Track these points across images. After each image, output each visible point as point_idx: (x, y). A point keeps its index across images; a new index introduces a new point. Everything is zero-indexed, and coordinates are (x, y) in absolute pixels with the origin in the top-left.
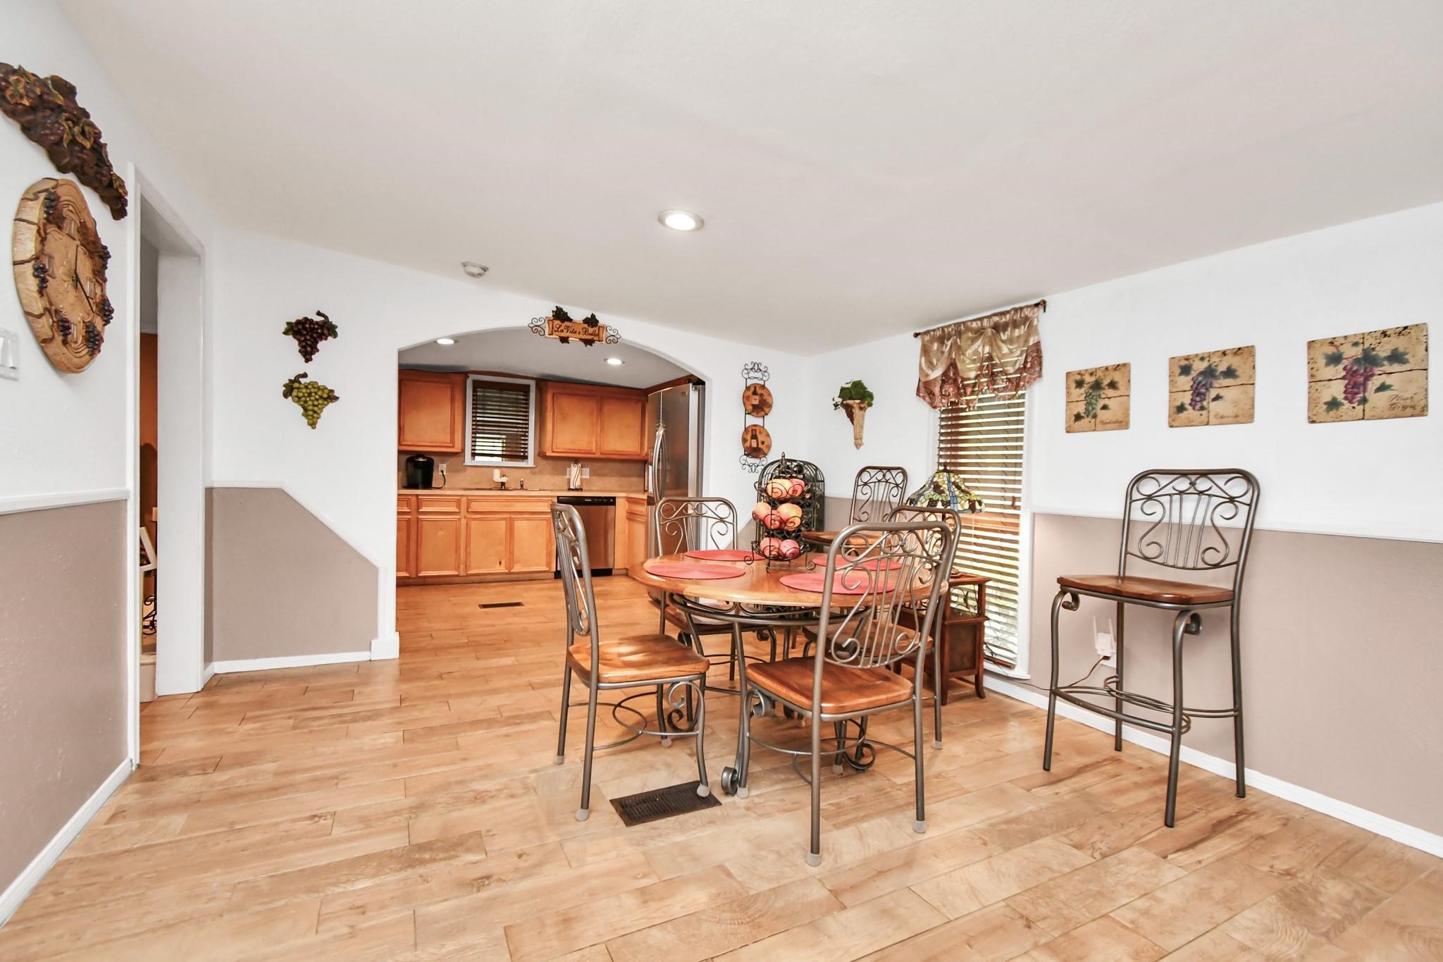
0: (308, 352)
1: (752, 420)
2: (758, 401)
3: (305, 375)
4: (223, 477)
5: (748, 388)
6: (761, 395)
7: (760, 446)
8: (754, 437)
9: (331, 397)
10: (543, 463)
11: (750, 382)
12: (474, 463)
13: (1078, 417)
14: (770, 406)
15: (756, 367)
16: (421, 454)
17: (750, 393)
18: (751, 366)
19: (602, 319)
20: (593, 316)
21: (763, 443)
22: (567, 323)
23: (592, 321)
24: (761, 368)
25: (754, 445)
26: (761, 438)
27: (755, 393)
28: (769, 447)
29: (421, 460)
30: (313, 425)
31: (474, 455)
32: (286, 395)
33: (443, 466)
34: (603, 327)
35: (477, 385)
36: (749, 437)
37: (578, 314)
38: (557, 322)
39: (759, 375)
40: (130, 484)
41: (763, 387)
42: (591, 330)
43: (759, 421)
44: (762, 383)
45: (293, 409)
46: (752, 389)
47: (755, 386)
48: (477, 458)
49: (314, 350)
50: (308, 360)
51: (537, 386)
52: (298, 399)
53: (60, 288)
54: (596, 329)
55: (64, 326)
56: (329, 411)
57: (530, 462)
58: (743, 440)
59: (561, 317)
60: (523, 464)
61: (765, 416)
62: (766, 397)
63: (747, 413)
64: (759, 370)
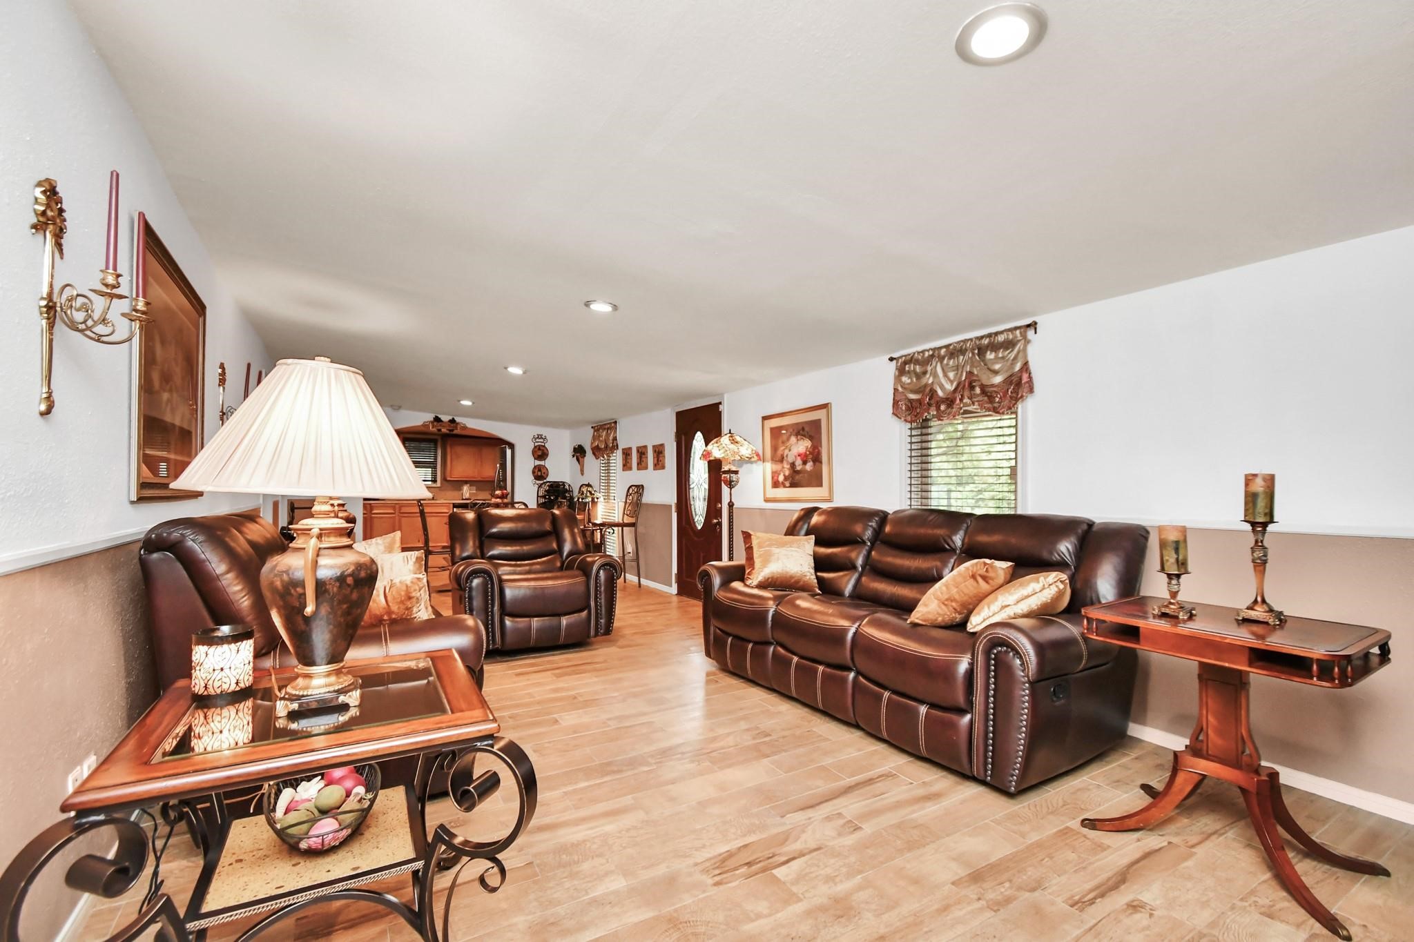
1: (538, 463)
2: (541, 453)
5: (535, 447)
6: (543, 450)
7: (543, 474)
8: (540, 470)
10: (447, 484)
11: (536, 444)
13: (624, 465)
14: (547, 455)
15: (540, 437)
17: (536, 449)
18: (536, 436)
19: (458, 419)
20: (453, 419)
22: (440, 423)
23: (453, 421)
24: (543, 435)
25: (539, 474)
26: (543, 471)
27: (539, 449)
28: (547, 475)
34: (458, 423)
36: (536, 471)
37: (446, 418)
38: (436, 422)
39: (542, 440)
41: (544, 446)
42: (452, 425)
43: (542, 463)
44: (543, 444)
47: (539, 446)
51: (443, 440)
54: (455, 425)
57: (439, 484)
58: (533, 472)
59: (437, 419)
60: (434, 485)
61: (545, 460)
62: (545, 451)
63: (535, 459)
64: (542, 438)
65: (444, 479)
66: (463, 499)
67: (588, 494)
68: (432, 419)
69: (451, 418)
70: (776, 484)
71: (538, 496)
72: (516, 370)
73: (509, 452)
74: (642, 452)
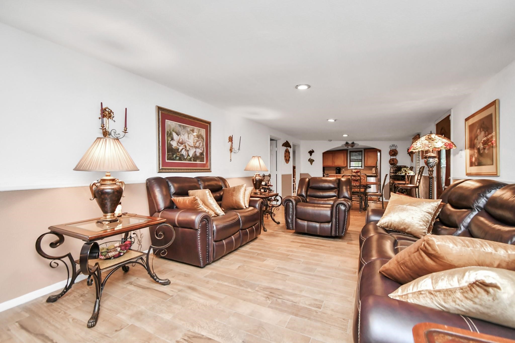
0: (311, 155)
2: (394, 153)
3: (311, 158)
4: (302, 172)
7: (395, 163)
8: (393, 161)
9: (313, 161)
10: (366, 167)
11: (391, 149)
12: (350, 168)
14: (398, 154)
15: (393, 146)
16: (338, 167)
17: (391, 151)
19: (355, 142)
20: (353, 142)
21: (395, 162)
22: (349, 144)
23: (353, 143)
24: (395, 145)
25: (393, 162)
26: (395, 161)
27: (393, 151)
28: (397, 163)
29: (338, 168)
30: (312, 165)
31: (350, 167)
32: (309, 161)
33: (343, 170)
34: (355, 144)
35: (350, 152)
36: (391, 161)
37: (350, 142)
38: (346, 145)
39: (394, 147)
40: (292, 173)
41: (396, 150)
42: (353, 145)
43: (394, 157)
44: (395, 149)
45: (309, 163)
46: (392, 151)
47: (393, 150)
48: (351, 167)
49: (312, 155)
50: (311, 156)
51: (364, 151)
52: (310, 162)
53: (287, 157)
55: (287, 160)
56: (313, 163)
57: (363, 168)
58: (390, 162)
59: (347, 143)
60: (362, 168)
61: (396, 156)
62: (396, 152)
63: (391, 156)
64: (394, 146)
65: (365, 166)
66: (372, 174)
67: (404, 171)
68: (345, 143)
69: (352, 142)
71: (390, 172)
72: (332, 121)
73: (379, 154)
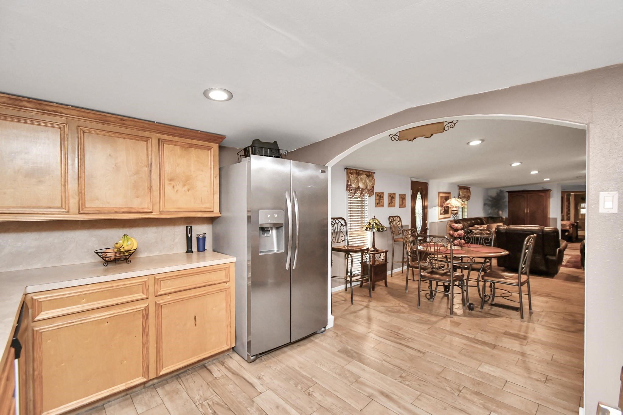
13: (378, 204)
70: (441, 214)
74: (392, 197)
